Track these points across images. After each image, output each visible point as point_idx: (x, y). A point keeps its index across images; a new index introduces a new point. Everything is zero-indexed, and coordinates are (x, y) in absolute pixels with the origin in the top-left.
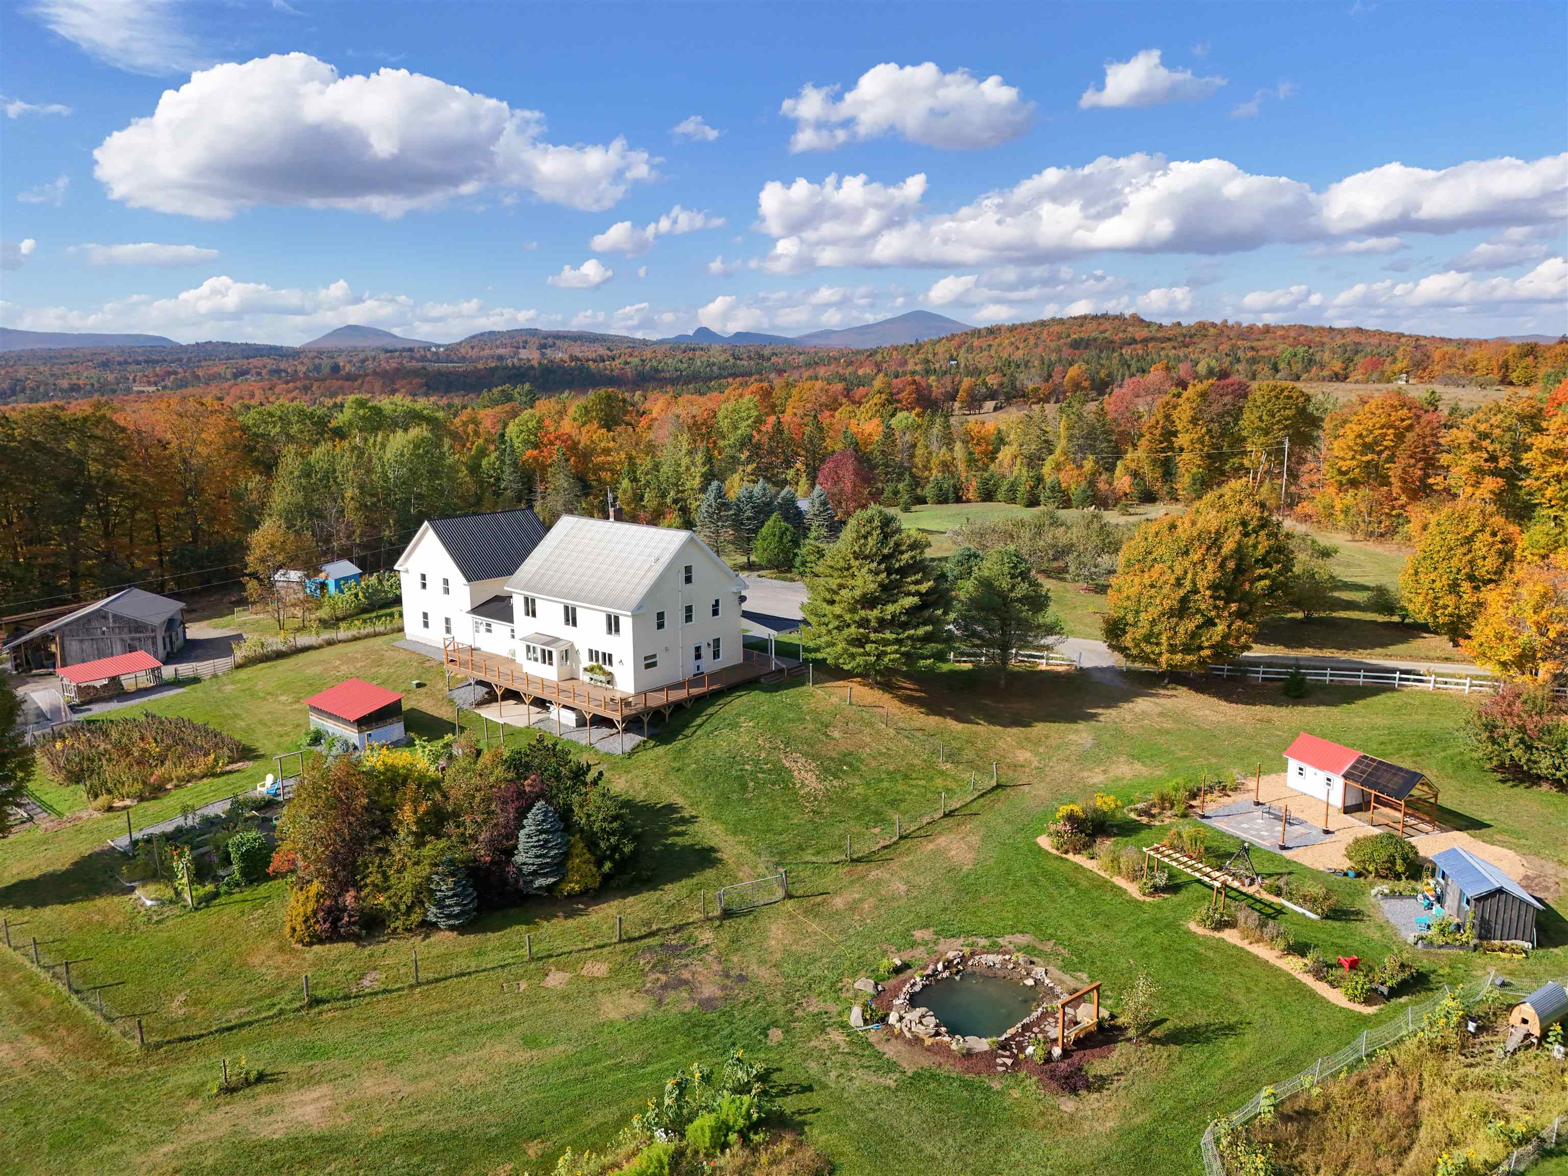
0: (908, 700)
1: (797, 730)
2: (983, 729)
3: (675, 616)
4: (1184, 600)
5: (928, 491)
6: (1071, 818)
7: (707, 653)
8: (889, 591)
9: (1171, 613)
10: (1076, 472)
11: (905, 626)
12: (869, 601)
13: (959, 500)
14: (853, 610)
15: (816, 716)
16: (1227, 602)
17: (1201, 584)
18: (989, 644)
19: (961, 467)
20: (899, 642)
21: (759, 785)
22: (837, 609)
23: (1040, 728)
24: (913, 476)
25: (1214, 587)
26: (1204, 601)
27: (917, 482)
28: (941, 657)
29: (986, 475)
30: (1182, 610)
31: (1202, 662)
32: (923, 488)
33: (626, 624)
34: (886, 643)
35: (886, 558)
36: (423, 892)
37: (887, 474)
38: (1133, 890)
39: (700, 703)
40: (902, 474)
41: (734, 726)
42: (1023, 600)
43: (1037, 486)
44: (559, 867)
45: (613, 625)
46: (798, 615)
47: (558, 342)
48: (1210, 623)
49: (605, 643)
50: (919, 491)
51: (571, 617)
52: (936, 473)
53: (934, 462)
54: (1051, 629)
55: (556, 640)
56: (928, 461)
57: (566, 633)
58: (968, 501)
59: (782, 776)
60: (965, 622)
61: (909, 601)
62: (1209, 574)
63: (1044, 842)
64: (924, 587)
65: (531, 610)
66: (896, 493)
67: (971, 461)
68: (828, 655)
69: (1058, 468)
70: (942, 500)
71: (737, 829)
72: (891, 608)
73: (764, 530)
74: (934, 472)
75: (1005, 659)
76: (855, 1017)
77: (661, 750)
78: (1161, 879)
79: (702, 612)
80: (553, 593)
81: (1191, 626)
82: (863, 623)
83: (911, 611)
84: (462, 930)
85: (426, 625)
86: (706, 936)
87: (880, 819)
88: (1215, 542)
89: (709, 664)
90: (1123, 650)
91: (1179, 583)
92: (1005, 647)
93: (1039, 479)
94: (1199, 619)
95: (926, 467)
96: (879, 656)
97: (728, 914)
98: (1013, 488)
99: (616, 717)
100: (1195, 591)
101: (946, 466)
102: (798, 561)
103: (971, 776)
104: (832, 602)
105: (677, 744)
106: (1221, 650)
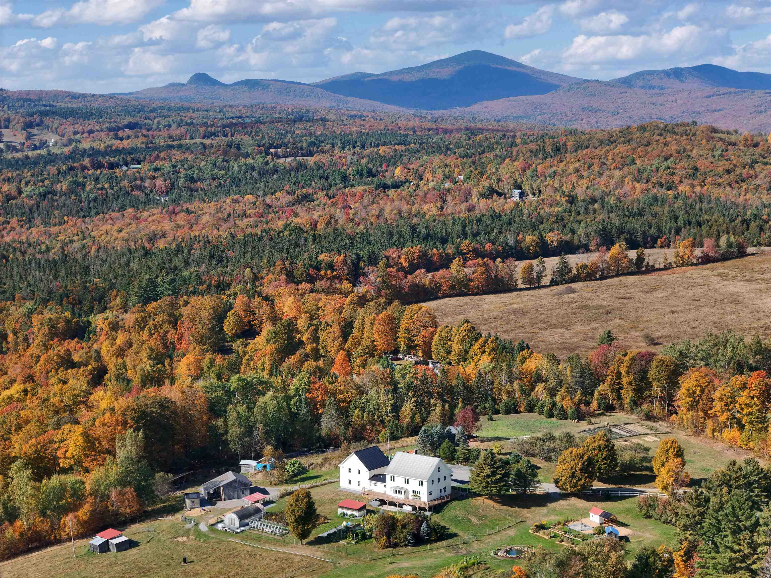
0: (497, 502)
1: (470, 510)
2: (518, 509)
3: (436, 481)
4: (573, 473)
5: (501, 407)
6: (536, 526)
7: (443, 491)
8: (494, 474)
9: (570, 477)
10: (570, 402)
11: (497, 483)
12: (488, 476)
13: (517, 412)
14: (484, 479)
15: (475, 507)
16: (585, 473)
17: (577, 469)
18: (521, 486)
19: (517, 394)
20: (496, 487)
21: (464, 522)
22: (480, 478)
23: (533, 509)
24: (493, 399)
25: (581, 469)
26: (578, 474)
27: (495, 402)
28: (507, 490)
29: (530, 399)
30: (573, 476)
31: (578, 490)
32: (498, 405)
33: (425, 484)
34: (493, 487)
35: (492, 465)
36: (406, 538)
37: (480, 397)
38: (547, 538)
39: (444, 504)
40: (487, 397)
41: (455, 509)
42: (529, 474)
43: (552, 407)
44: (430, 534)
45: (421, 484)
46: (468, 480)
47: (47, 120)
48: (580, 480)
49: (418, 488)
50: (496, 406)
51: (407, 481)
52: (504, 398)
53: (504, 391)
54: (539, 482)
55: (402, 488)
56: (501, 390)
57: (406, 486)
58: (521, 412)
59: (469, 521)
60: (514, 481)
61: (499, 476)
62: (580, 465)
63: (530, 531)
64: (503, 472)
65: (393, 479)
66: (485, 408)
67: (523, 391)
68: (477, 491)
69: (563, 398)
70: (508, 412)
71: (461, 530)
72: (494, 478)
73: (443, 445)
74: (504, 396)
75: (525, 491)
76: (492, 554)
77: (437, 515)
78: (552, 535)
79: (442, 479)
80: (400, 475)
81: (575, 480)
82: (487, 482)
83: (500, 478)
84: (412, 546)
85: (350, 483)
86: (461, 546)
87: (493, 528)
88: (582, 457)
89: (443, 494)
90: (559, 487)
91: (572, 468)
92: (525, 487)
93: (554, 404)
94: (577, 479)
95: (499, 394)
96: (492, 490)
97: (464, 543)
98: (542, 407)
99: (427, 507)
100: (576, 471)
101: (509, 393)
102: (456, 457)
103: (515, 519)
104: (478, 476)
105: (441, 514)
106: (583, 487)
